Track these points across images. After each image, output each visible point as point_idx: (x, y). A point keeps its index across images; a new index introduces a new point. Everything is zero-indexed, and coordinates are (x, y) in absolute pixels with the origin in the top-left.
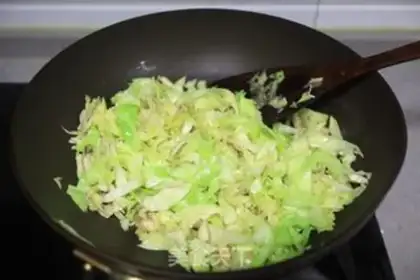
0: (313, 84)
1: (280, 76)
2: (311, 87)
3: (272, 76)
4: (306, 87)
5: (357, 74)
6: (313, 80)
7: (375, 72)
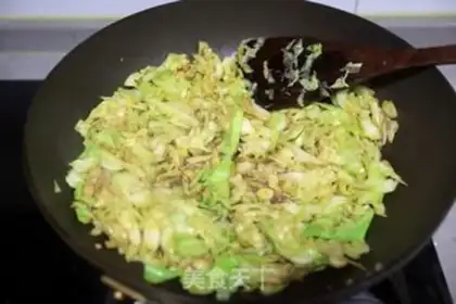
0: (350, 68)
1: (317, 50)
2: (348, 72)
3: (309, 48)
4: (342, 70)
5: (399, 66)
6: (350, 65)
7: (433, 67)
